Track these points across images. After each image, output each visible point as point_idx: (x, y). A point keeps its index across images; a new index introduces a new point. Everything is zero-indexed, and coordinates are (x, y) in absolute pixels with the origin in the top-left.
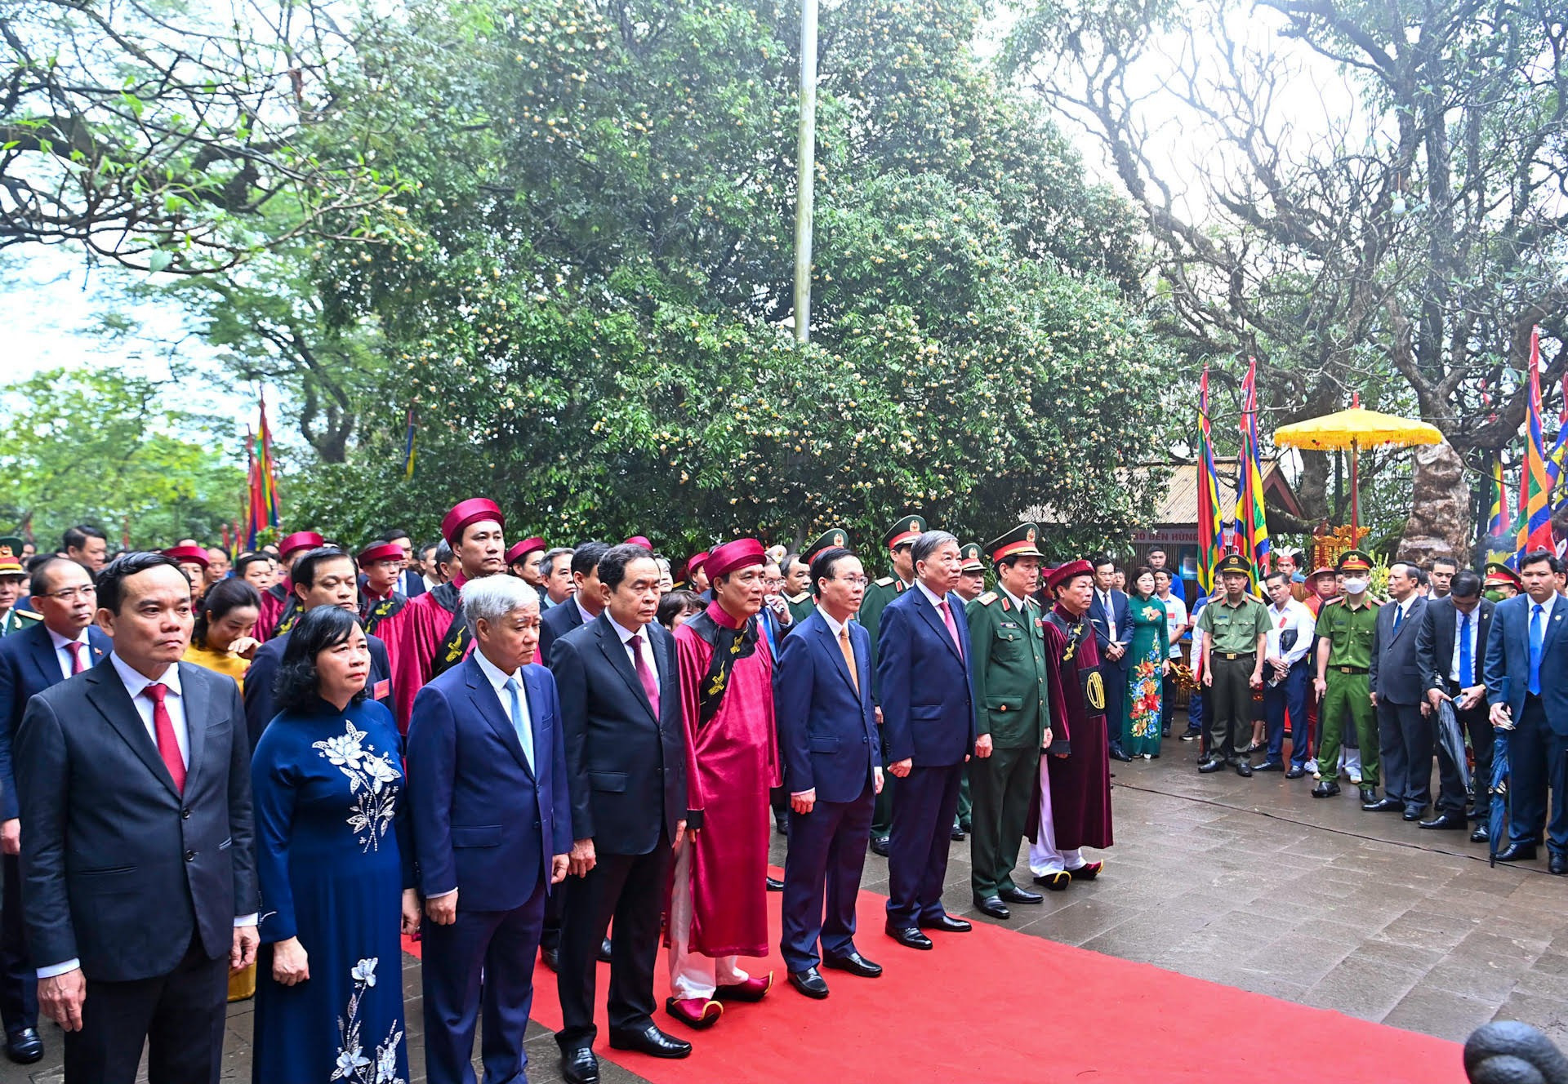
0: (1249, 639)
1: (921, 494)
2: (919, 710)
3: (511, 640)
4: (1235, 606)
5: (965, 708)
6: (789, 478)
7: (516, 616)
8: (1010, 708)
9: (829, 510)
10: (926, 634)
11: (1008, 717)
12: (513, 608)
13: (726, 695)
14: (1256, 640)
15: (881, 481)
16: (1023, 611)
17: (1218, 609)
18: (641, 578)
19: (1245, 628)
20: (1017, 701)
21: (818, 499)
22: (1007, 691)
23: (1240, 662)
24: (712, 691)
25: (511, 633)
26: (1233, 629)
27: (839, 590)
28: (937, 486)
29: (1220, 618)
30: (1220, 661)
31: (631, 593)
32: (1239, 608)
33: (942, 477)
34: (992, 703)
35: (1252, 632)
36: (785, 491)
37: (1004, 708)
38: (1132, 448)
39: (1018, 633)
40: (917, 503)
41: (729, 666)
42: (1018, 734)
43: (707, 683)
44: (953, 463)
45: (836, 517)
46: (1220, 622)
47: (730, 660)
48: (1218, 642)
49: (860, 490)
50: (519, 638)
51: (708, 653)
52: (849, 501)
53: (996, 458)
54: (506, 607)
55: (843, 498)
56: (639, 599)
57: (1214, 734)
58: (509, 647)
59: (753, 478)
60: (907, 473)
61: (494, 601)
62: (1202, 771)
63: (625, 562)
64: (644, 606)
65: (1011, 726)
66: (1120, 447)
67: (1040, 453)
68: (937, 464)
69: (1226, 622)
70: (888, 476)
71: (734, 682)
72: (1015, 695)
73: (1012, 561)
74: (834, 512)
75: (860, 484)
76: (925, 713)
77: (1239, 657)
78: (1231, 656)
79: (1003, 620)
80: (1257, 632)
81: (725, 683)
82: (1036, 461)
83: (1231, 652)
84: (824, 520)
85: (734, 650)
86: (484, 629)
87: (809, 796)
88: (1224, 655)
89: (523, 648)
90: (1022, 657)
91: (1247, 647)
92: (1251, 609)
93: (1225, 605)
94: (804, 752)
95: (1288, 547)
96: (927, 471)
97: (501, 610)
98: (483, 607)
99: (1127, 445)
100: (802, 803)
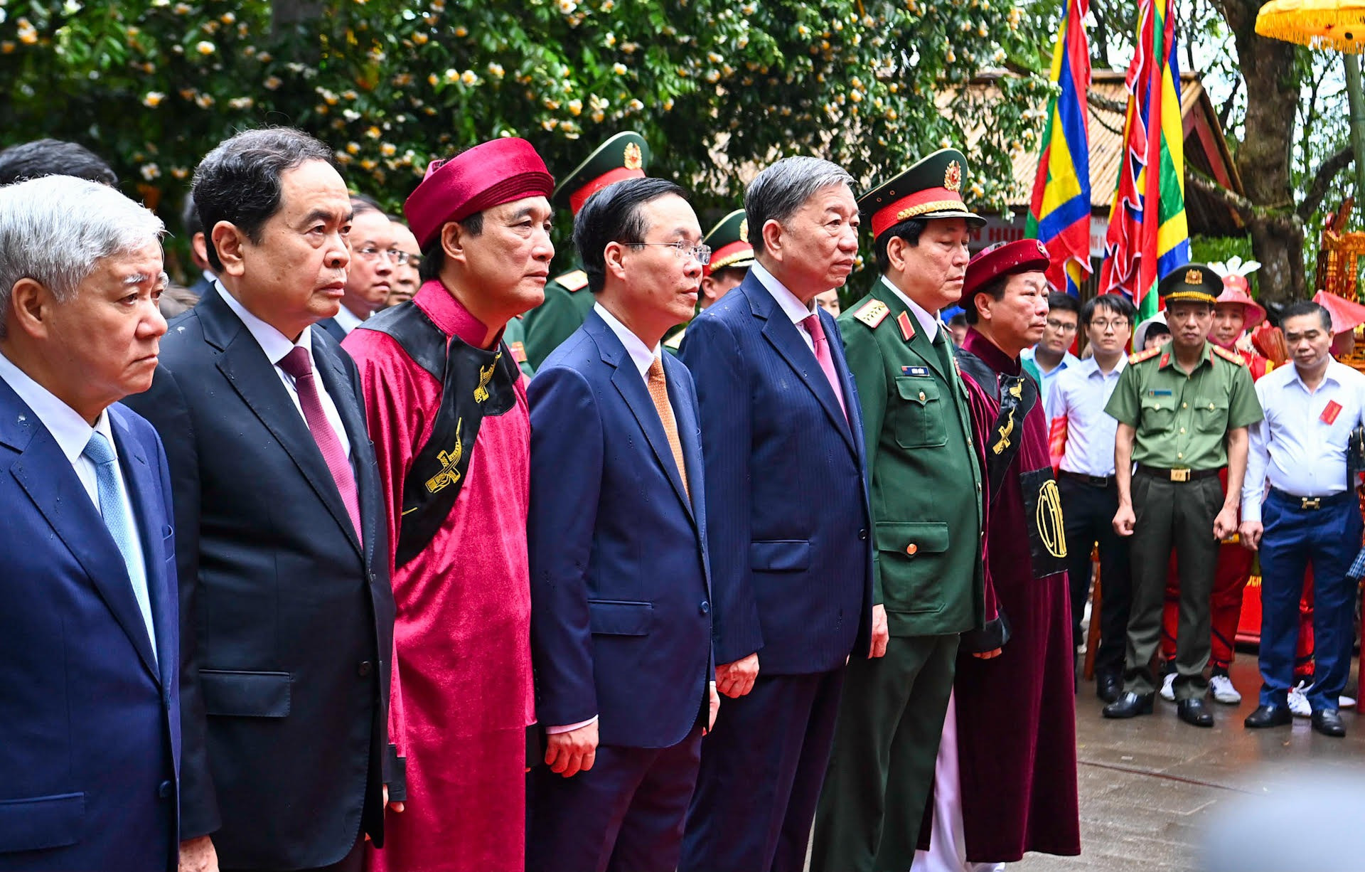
0: (1215, 439)
1: (576, 105)
2: (765, 550)
3: (110, 328)
4: (1188, 370)
5: (858, 547)
6: (280, 54)
7: (122, 268)
8: (926, 551)
9: (373, 133)
10: (783, 384)
11: (923, 569)
12: (112, 248)
13: (464, 496)
14: (1226, 443)
15: (498, 70)
16: (938, 343)
17: (1151, 377)
18: (320, 207)
19: (1209, 417)
20: (938, 533)
21: (350, 104)
22: (923, 512)
23: (1198, 488)
24: (433, 485)
25: (109, 311)
26: (1183, 419)
27: (656, 270)
28: (608, 91)
29: (1158, 394)
30: (1154, 486)
31: (299, 242)
32: (1196, 374)
33: (620, 68)
34: (888, 539)
35: (1222, 426)
36: (272, 83)
37: (912, 549)
38: (974, 32)
39: (931, 386)
40: (569, 125)
41: (472, 429)
42: (942, 606)
43: (425, 464)
44: (641, 38)
45: (389, 148)
46: (1157, 404)
47: (473, 415)
48: (1151, 444)
49: (450, 89)
50: (128, 322)
51: (430, 395)
52: (419, 113)
53: (733, 34)
54: (95, 246)
55: (407, 108)
56: (317, 256)
57: (1135, 636)
58: (104, 349)
59: (207, 47)
60: (550, 57)
61: (63, 233)
62: (1108, 715)
63: (280, 166)
64: (327, 274)
65: (925, 591)
66: (952, 31)
67: (805, 31)
68: (610, 39)
69: (1170, 402)
70: (511, 58)
71: (481, 466)
72: (935, 521)
73: (914, 230)
74: (386, 136)
75: (451, 74)
76: (778, 554)
77: (1196, 476)
78: (1179, 475)
79: (904, 359)
80: (1230, 427)
81: (462, 467)
82: (793, 48)
83: (1179, 465)
84: (360, 156)
85: (480, 394)
86: (35, 308)
87: (586, 733)
88: (1164, 474)
89: (135, 350)
90: (945, 440)
91: (1210, 455)
92: (1220, 377)
93: (1167, 369)
94: (580, 634)
95: (1236, 260)
96: (588, 55)
97: (83, 255)
98: (33, 249)
99: (966, 25)
100: (575, 749)
